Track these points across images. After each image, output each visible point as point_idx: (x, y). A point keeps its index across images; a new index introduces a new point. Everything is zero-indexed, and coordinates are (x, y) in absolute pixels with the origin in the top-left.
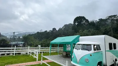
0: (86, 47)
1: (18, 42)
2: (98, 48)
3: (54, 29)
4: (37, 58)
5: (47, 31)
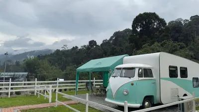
1: (16, 73)
3: (92, 43)
4: (50, 97)
5: (77, 47)
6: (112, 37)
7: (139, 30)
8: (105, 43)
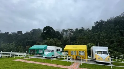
0: (49, 51)
2: (53, 51)
3: (20, 32)
5: (8, 33)
6: (31, 31)
7: (45, 32)
8: (27, 33)
